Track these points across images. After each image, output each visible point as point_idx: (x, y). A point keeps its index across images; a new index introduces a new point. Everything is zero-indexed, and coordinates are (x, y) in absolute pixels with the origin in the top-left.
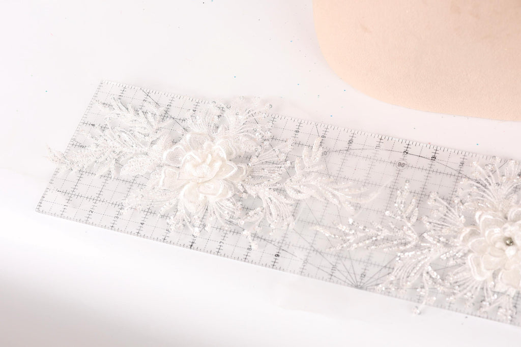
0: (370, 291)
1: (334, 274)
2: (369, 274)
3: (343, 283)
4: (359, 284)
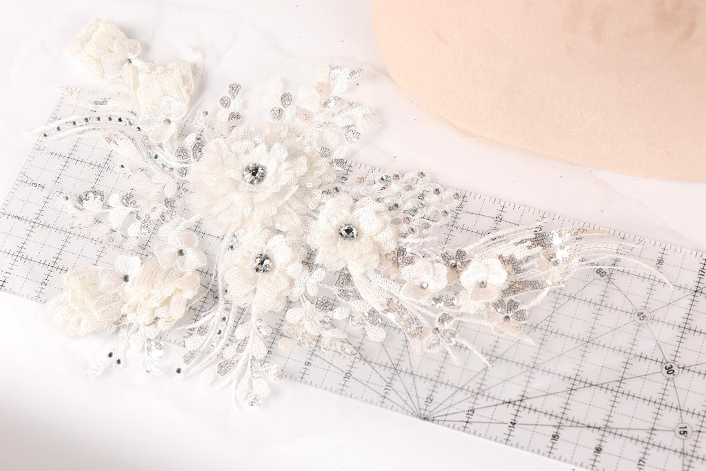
0: (438, 423)
1: (387, 396)
2: (438, 398)
3: (400, 409)
4: (422, 412)
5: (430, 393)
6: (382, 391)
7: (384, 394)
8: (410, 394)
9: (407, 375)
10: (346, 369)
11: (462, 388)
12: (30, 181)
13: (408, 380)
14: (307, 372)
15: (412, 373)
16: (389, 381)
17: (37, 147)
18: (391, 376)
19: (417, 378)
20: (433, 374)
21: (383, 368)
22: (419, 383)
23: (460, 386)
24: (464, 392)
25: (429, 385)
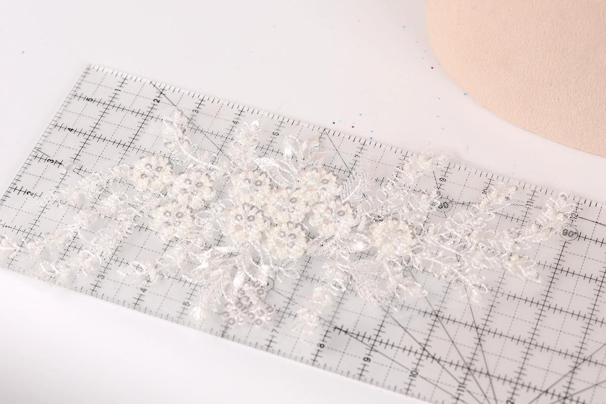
5: (510, 395)
6: (454, 391)
7: (457, 396)
8: (488, 395)
9: (483, 376)
10: (412, 367)
11: (547, 392)
12: (45, 157)
13: (484, 381)
14: (366, 368)
15: (488, 374)
16: (462, 381)
17: (54, 123)
18: (464, 376)
19: (494, 380)
20: (512, 376)
21: (453, 367)
22: (497, 384)
23: (544, 389)
24: (549, 396)
25: (508, 387)
